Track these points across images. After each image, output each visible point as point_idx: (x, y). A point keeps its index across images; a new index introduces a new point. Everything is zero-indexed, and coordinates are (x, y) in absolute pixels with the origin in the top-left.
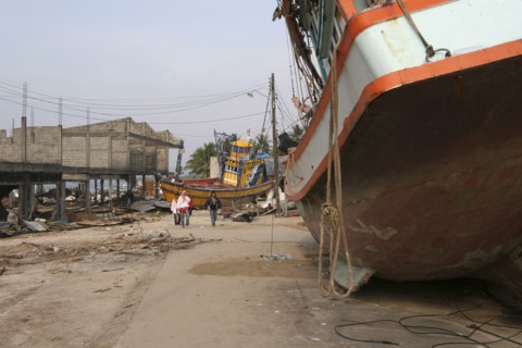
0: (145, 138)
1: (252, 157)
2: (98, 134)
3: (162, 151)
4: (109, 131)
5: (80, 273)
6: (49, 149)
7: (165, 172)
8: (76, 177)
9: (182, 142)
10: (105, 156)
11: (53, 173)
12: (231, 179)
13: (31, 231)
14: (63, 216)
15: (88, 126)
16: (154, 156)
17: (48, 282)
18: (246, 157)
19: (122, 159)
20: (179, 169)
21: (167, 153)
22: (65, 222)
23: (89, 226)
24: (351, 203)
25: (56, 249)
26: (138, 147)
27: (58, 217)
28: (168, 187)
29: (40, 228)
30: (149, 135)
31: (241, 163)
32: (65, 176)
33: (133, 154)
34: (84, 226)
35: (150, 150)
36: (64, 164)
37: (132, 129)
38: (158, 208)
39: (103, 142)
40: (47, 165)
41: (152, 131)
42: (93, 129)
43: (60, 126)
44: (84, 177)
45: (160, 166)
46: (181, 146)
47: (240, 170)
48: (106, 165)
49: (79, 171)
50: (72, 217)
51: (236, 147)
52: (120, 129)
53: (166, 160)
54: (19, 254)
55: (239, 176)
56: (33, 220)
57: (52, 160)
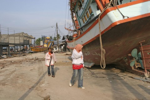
0: (27, 37)
1: (50, 41)
2: (17, 36)
3: (30, 40)
4: (19, 35)
5: (24, 67)
6: (6, 39)
7: (31, 44)
8: (12, 46)
9: (35, 38)
10: (18, 41)
11: (7, 45)
12: (46, 46)
13: (3, 58)
14: (10, 54)
15: (14, 34)
16: (29, 41)
17: (17, 69)
18: (49, 41)
19: (22, 41)
20: (34, 44)
21: (31, 40)
22: (11, 56)
23: (16, 57)
24: (95, 49)
25: (13, 62)
26: (25, 39)
27: (8, 55)
28: (32, 48)
29: (5, 57)
30: (28, 36)
31: (48, 42)
32: (10, 45)
33: (24, 40)
34: (15, 57)
35: (28, 39)
36: (9, 43)
37: (24, 35)
38: (30, 52)
39: (18, 38)
40: (6, 43)
41: (28, 35)
42: (15, 35)
43: (8, 34)
44: (14, 46)
45: (30, 43)
46: (35, 39)
47: (47, 44)
48: (19, 43)
49: (13, 44)
50: (12, 55)
51: (47, 39)
52: (21, 35)
53: (31, 42)
54: (4, 63)
55: (47, 45)
56: (3, 55)
57: (7, 42)
